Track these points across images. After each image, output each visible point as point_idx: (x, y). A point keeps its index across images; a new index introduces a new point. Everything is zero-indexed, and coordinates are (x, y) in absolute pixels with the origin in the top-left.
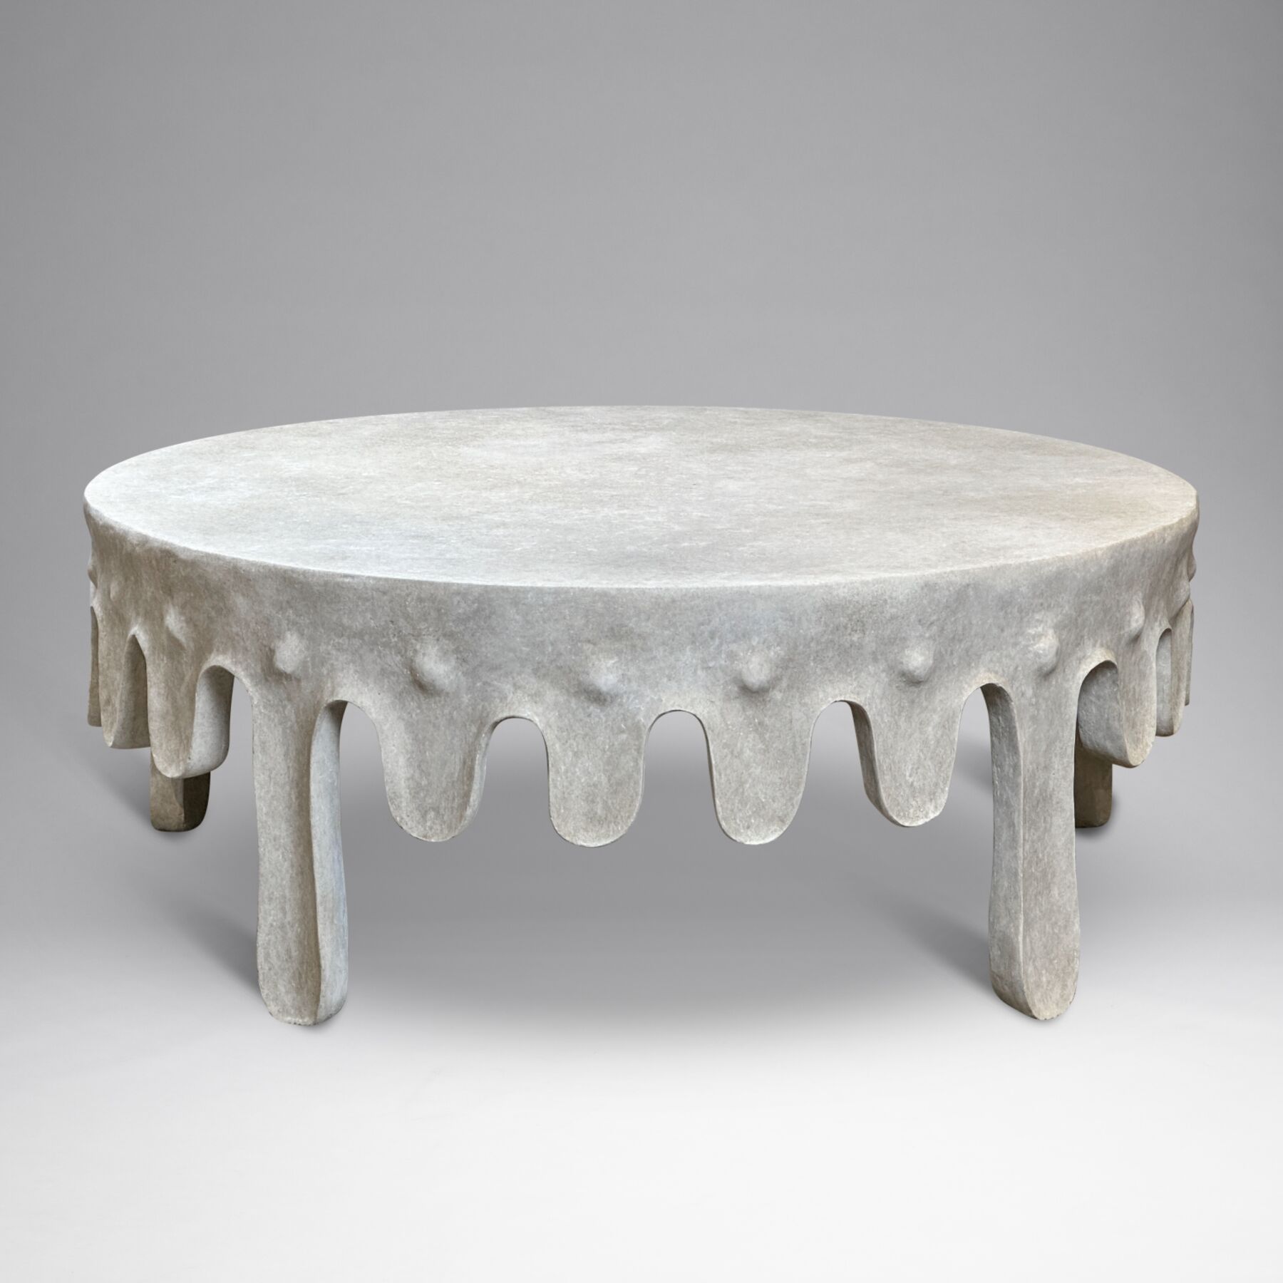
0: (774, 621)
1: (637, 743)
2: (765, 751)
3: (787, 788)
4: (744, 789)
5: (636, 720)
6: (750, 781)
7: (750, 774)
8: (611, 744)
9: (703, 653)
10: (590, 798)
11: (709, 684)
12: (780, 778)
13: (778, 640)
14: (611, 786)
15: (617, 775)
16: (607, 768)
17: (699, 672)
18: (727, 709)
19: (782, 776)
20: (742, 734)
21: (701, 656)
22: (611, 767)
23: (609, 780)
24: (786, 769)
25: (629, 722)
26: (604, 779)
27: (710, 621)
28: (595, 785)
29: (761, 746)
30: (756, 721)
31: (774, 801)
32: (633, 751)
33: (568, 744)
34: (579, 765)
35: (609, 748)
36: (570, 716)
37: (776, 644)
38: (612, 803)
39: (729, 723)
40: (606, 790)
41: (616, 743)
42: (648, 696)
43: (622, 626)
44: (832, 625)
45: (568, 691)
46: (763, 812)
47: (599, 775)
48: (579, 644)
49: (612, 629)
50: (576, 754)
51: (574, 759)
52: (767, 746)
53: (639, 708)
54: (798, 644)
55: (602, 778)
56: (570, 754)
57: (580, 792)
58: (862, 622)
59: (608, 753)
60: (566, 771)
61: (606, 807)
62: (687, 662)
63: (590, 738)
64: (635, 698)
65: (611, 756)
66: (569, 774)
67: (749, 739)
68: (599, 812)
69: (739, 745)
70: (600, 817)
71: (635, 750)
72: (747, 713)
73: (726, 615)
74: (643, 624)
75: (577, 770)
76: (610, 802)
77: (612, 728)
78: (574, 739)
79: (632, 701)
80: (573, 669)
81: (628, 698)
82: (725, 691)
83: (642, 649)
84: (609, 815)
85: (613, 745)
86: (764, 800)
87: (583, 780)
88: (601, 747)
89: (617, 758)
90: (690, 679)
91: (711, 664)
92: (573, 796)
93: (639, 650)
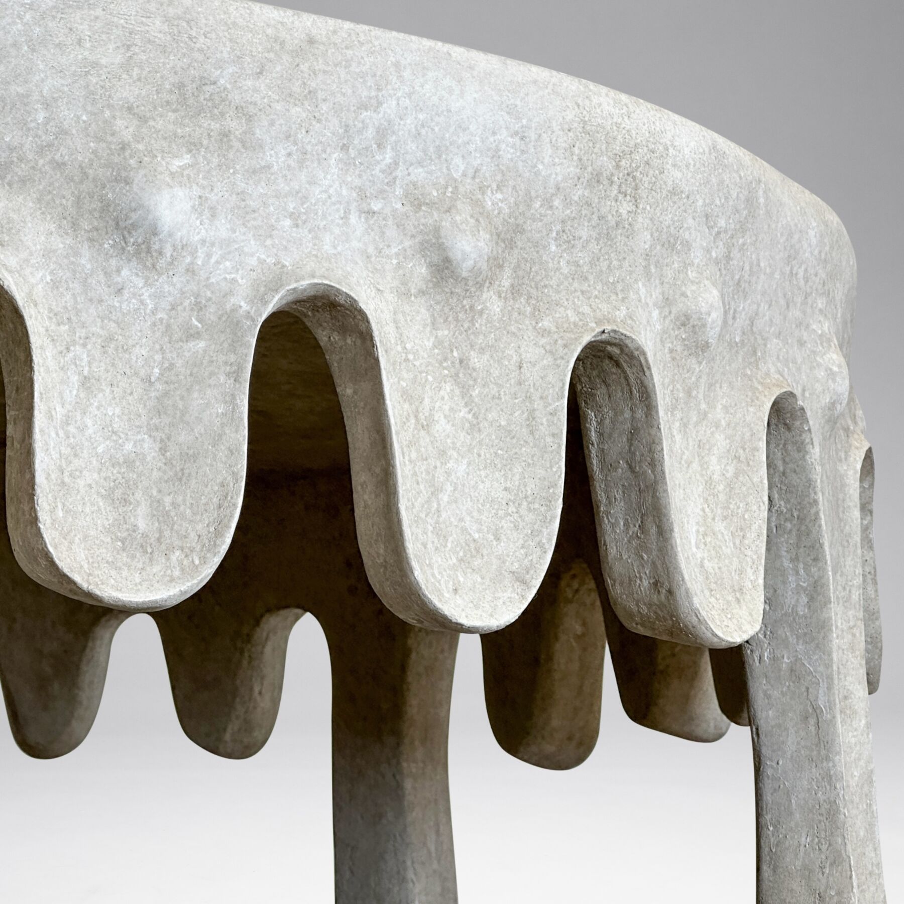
0: (494, 133)
1: (232, 358)
2: (472, 426)
3: (523, 511)
4: (439, 504)
5: (228, 307)
6: (449, 488)
7: (448, 473)
8: (166, 365)
9: (360, 176)
10: (118, 493)
11: (371, 250)
12: (506, 489)
13: (499, 178)
14: (168, 463)
15: (183, 437)
16: (156, 421)
17: (353, 219)
18: (404, 313)
19: (509, 485)
20: (430, 378)
21: (357, 182)
22: (166, 420)
23: (163, 450)
24: (518, 469)
25: (211, 313)
26: (149, 447)
27: (380, 104)
28: (129, 463)
29: (463, 413)
30: (455, 354)
31: (498, 539)
32: (222, 378)
33: (71, 355)
34: (93, 409)
35: (161, 374)
36: (76, 286)
37: (494, 186)
38: (174, 505)
39: (408, 346)
40: (156, 474)
41: (179, 363)
42: (252, 255)
43: (204, 82)
44: (590, 169)
45: (75, 226)
46: (477, 562)
47: (139, 437)
48: (107, 114)
49: (181, 86)
50: (86, 382)
51: (82, 395)
52: (475, 416)
53: (234, 280)
54: (533, 193)
55: (146, 445)
56: (75, 379)
57: (96, 476)
58: (634, 178)
59: (159, 386)
60: (67, 422)
61: (159, 514)
62: (331, 191)
63: (117, 349)
64: (223, 257)
65: (166, 394)
66: (72, 429)
67: (442, 393)
68: (142, 524)
69: (427, 401)
70: (145, 536)
71: (228, 375)
72: (440, 333)
73: (409, 95)
74: (249, 83)
75: (89, 423)
76: (168, 500)
77: (168, 326)
78: (84, 345)
79: (218, 262)
80: (91, 172)
81: (209, 256)
82: (401, 272)
83: (243, 143)
84: (167, 533)
85: (172, 366)
86: (476, 536)
87: (100, 450)
88: (142, 373)
89: (182, 398)
90: (337, 231)
91: (376, 206)
92: (81, 483)
93: (236, 144)
